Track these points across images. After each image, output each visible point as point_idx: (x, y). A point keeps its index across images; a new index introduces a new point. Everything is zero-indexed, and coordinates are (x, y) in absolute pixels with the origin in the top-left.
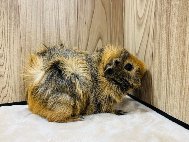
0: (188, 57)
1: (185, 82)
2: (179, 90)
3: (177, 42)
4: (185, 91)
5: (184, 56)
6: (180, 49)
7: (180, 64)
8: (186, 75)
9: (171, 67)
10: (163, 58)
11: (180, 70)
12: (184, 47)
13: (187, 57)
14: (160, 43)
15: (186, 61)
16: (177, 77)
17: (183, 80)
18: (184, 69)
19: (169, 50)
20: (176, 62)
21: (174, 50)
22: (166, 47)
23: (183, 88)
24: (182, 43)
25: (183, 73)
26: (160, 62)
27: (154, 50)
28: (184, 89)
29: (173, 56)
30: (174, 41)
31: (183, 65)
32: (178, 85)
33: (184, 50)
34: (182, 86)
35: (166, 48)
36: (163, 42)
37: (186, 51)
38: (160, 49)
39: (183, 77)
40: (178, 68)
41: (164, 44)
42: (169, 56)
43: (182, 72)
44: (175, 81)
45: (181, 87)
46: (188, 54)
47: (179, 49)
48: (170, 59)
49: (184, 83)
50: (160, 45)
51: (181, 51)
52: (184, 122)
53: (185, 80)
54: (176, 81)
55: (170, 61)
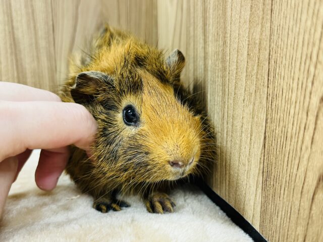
4: (227, 128)
8: (228, 90)
11: (219, 80)
16: (216, 98)
17: (224, 102)
18: (225, 77)
24: (221, 12)
28: (226, 123)
30: (211, 11)
33: (225, 28)
37: (227, 31)
49: (226, 110)
53: (228, 102)
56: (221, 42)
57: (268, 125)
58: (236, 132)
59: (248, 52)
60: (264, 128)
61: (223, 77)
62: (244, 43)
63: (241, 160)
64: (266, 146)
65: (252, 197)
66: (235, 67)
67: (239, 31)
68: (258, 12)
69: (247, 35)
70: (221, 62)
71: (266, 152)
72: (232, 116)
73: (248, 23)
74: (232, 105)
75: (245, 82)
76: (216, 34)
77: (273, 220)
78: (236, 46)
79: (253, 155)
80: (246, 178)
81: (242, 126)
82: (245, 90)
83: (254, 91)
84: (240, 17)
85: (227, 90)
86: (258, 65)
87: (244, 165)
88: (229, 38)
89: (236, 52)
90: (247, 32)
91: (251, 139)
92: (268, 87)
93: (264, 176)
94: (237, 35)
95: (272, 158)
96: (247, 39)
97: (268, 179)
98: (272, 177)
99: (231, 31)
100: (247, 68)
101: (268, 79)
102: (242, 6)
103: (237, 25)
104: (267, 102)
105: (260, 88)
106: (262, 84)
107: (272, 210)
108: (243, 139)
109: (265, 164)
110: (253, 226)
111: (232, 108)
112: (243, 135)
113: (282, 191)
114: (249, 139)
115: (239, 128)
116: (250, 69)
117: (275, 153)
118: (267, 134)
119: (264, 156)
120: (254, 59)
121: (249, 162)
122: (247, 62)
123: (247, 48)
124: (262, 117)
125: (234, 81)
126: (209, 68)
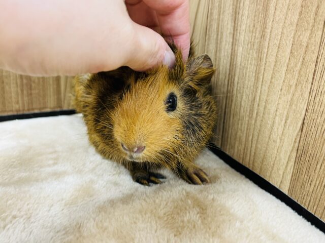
0: (270, 40)
1: (261, 91)
2: (249, 107)
3: (253, 6)
5: (263, 36)
6: (256, 21)
7: (254, 53)
8: (263, 78)
9: (238, 60)
10: (224, 39)
12: (265, 18)
13: (268, 40)
14: (221, 8)
15: (267, 47)
16: (246, 82)
17: (257, 88)
19: (236, 22)
20: (248, 49)
21: (246, 24)
22: (232, 15)
23: (255, 103)
24: (261, 8)
25: (258, 73)
26: (218, 49)
27: (210, 22)
29: (243, 37)
31: (260, 55)
32: (246, 98)
33: (265, 23)
34: (254, 99)
35: (232, 19)
36: (227, 6)
38: (219, 20)
39: (258, 81)
40: (249, 62)
41: (229, 9)
42: (237, 35)
43: (256, 71)
44: (242, 88)
45: (252, 102)
46: (271, 32)
47: (254, 20)
48: (237, 43)
50: (220, 11)
51: (258, 26)
52: (251, 169)
53: (261, 88)
54: (245, 90)
55: (236, 46)
56: (257, 34)
57: (309, 114)
58: (269, 114)
59: (291, 50)
60: (303, 116)
61: (258, 66)
62: (288, 42)
63: (271, 137)
64: (304, 130)
65: (281, 168)
66: (274, 60)
67: (283, 30)
68: (309, 19)
69: (292, 35)
70: (257, 52)
71: (303, 135)
72: (265, 100)
73: (295, 26)
74: (267, 91)
75: (284, 75)
76: (252, 26)
77: (306, 187)
78: (277, 42)
79: (287, 135)
80: (275, 152)
81: (276, 111)
82: (284, 81)
83: (295, 84)
84: (286, 18)
85: (261, 77)
86: (302, 64)
87: (275, 142)
88: (269, 34)
89: (277, 48)
90: (293, 33)
91: (286, 122)
92: (312, 84)
93: (299, 153)
94: (280, 33)
95: (309, 140)
96: (292, 39)
97: (303, 155)
98: (308, 155)
99: (272, 28)
100: (288, 64)
101: (313, 78)
102: (288, 9)
103: (282, 24)
104: (309, 96)
105: (302, 82)
106: (305, 80)
107: (305, 180)
108: (277, 121)
109: (301, 144)
110: (280, 189)
111: (266, 94)
112: (277, 118)
113: (319, 166)
114: (284, 122)
115: (272, 111)
116: (292, 65)
117: (314, 137)
118: (305, 121)
119: (301, 137)
120: (298, 58)
121: (281, 140)
122: (289, 59)
123: (291, 47)
124: (302, 107)
125: (271, 72)
126: (239, 54)
